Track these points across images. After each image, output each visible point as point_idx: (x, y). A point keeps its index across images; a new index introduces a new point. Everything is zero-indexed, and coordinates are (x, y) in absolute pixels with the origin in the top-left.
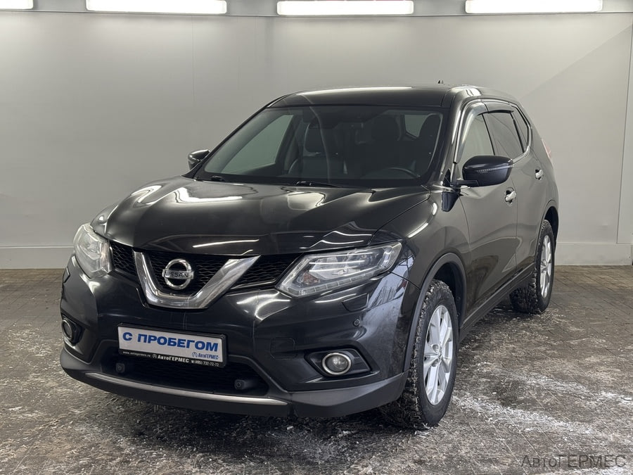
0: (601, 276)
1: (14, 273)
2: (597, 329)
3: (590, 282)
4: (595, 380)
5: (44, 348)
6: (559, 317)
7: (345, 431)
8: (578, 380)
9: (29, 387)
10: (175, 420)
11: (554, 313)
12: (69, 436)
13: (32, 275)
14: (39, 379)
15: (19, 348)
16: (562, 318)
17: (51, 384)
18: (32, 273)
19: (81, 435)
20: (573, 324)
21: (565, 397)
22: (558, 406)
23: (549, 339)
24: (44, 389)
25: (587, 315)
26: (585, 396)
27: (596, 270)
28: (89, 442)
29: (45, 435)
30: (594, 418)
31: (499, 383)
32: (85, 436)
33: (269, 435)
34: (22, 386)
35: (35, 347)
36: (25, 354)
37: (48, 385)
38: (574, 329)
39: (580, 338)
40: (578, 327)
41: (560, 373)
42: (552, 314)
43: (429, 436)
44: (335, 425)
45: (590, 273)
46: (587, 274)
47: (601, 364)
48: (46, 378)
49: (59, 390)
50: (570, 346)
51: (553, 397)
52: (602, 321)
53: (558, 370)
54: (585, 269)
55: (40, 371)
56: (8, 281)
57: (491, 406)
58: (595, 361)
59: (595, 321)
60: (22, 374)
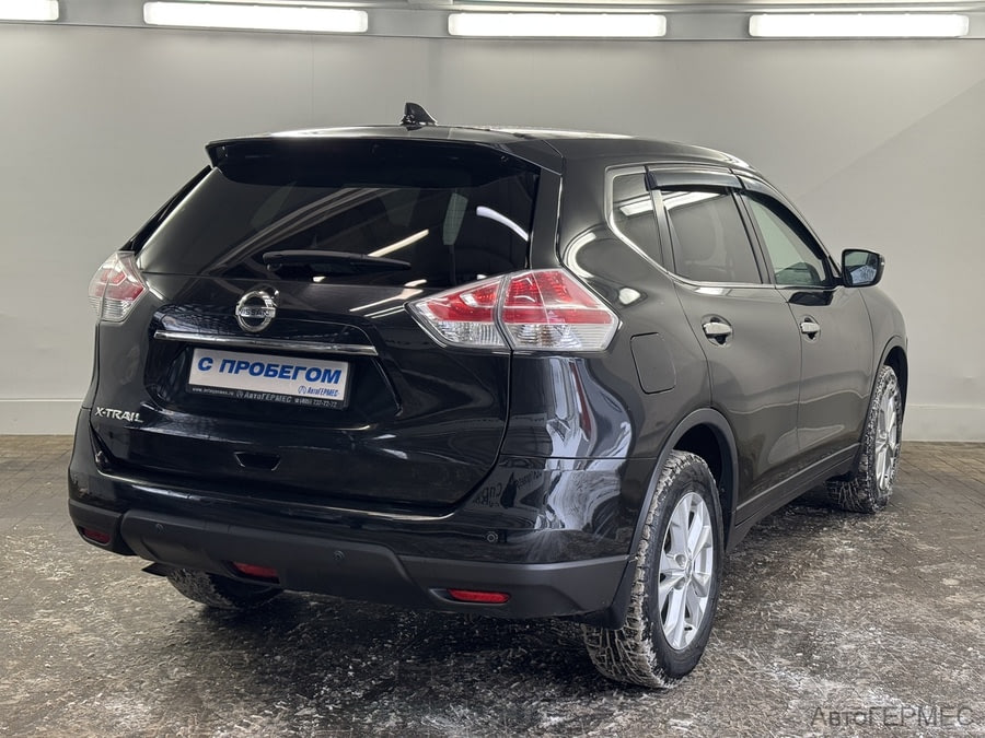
0: (965, 460)
1: (19, 441)
2: (962, 547)
3: (945, 468)
4: (964, 634)
5: (61, 567)
6: (899, 527)
7: (555, 716)
8: (936, 632)
9: (33, 632)
10: (271, 694)
11: (891, 520)
12: (95, 718)
13: (48, 446)
14: (51, 619)
15: (21, 565)
16: (905, 529)
17: (69, 628)
18: (48, 442)
19: (115, 716)
20: (921, 539)
21: (917, 663)
22: (905, 679)
23: (884, 563)
24: (58, 637)
25: (943, 524)
26: (949, 662)
27: (953, 449)
28: (128, 730)
29: (55, 717)
30: (967, 699)
31: (806, 637)
32: (121, 720)
33: (427, 721)
34: (21, 631)
35: (47, 565)
36: (29, 575)
37: (65, 629)
38: (925, 547)
39: (935, 562)
40: (930, 543)
41: (906, 621)
42: (888, 521)
43: (693, 727)
44: (538, 707)
45: (945, 453)
46: (940, 455)
47: (972, 607)
48: (61, 617)
49: (83, 639)
50: (920, 576)
51: (897, 662)
52: (969, 534)
53: (902, 616)
54: (936, 447)
55: (53, 606)
56: (10, 454)
57: (793, 678)
58: (962, 601)
59: (958, 534)
60: (23, 611)
